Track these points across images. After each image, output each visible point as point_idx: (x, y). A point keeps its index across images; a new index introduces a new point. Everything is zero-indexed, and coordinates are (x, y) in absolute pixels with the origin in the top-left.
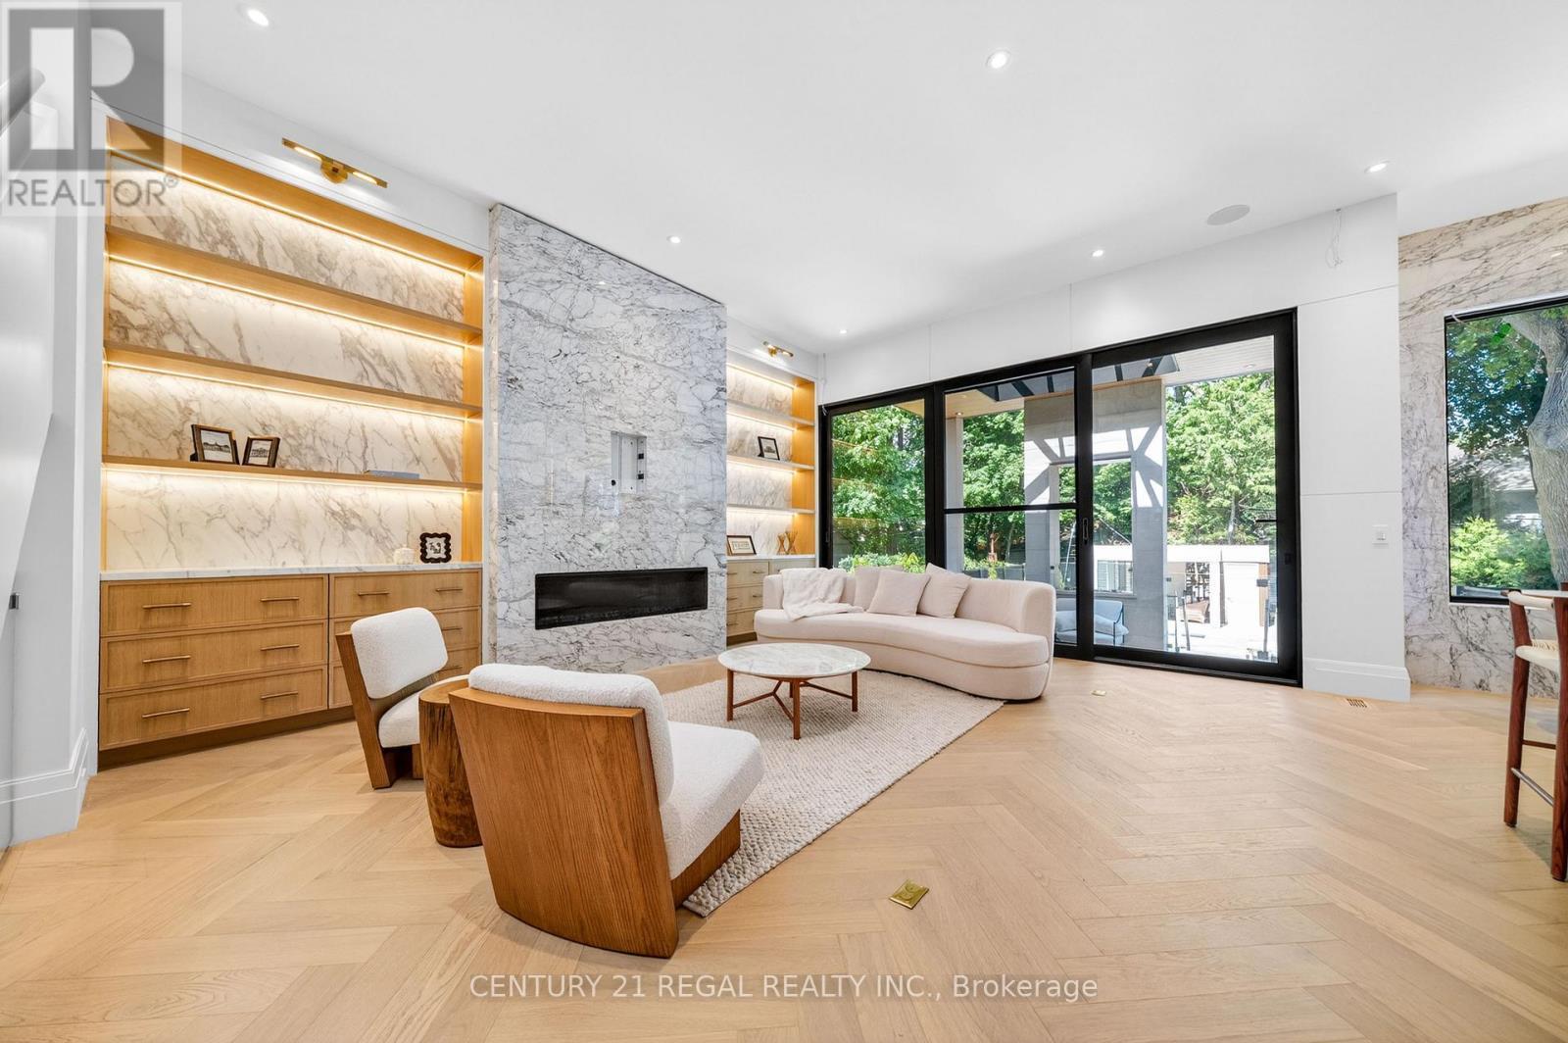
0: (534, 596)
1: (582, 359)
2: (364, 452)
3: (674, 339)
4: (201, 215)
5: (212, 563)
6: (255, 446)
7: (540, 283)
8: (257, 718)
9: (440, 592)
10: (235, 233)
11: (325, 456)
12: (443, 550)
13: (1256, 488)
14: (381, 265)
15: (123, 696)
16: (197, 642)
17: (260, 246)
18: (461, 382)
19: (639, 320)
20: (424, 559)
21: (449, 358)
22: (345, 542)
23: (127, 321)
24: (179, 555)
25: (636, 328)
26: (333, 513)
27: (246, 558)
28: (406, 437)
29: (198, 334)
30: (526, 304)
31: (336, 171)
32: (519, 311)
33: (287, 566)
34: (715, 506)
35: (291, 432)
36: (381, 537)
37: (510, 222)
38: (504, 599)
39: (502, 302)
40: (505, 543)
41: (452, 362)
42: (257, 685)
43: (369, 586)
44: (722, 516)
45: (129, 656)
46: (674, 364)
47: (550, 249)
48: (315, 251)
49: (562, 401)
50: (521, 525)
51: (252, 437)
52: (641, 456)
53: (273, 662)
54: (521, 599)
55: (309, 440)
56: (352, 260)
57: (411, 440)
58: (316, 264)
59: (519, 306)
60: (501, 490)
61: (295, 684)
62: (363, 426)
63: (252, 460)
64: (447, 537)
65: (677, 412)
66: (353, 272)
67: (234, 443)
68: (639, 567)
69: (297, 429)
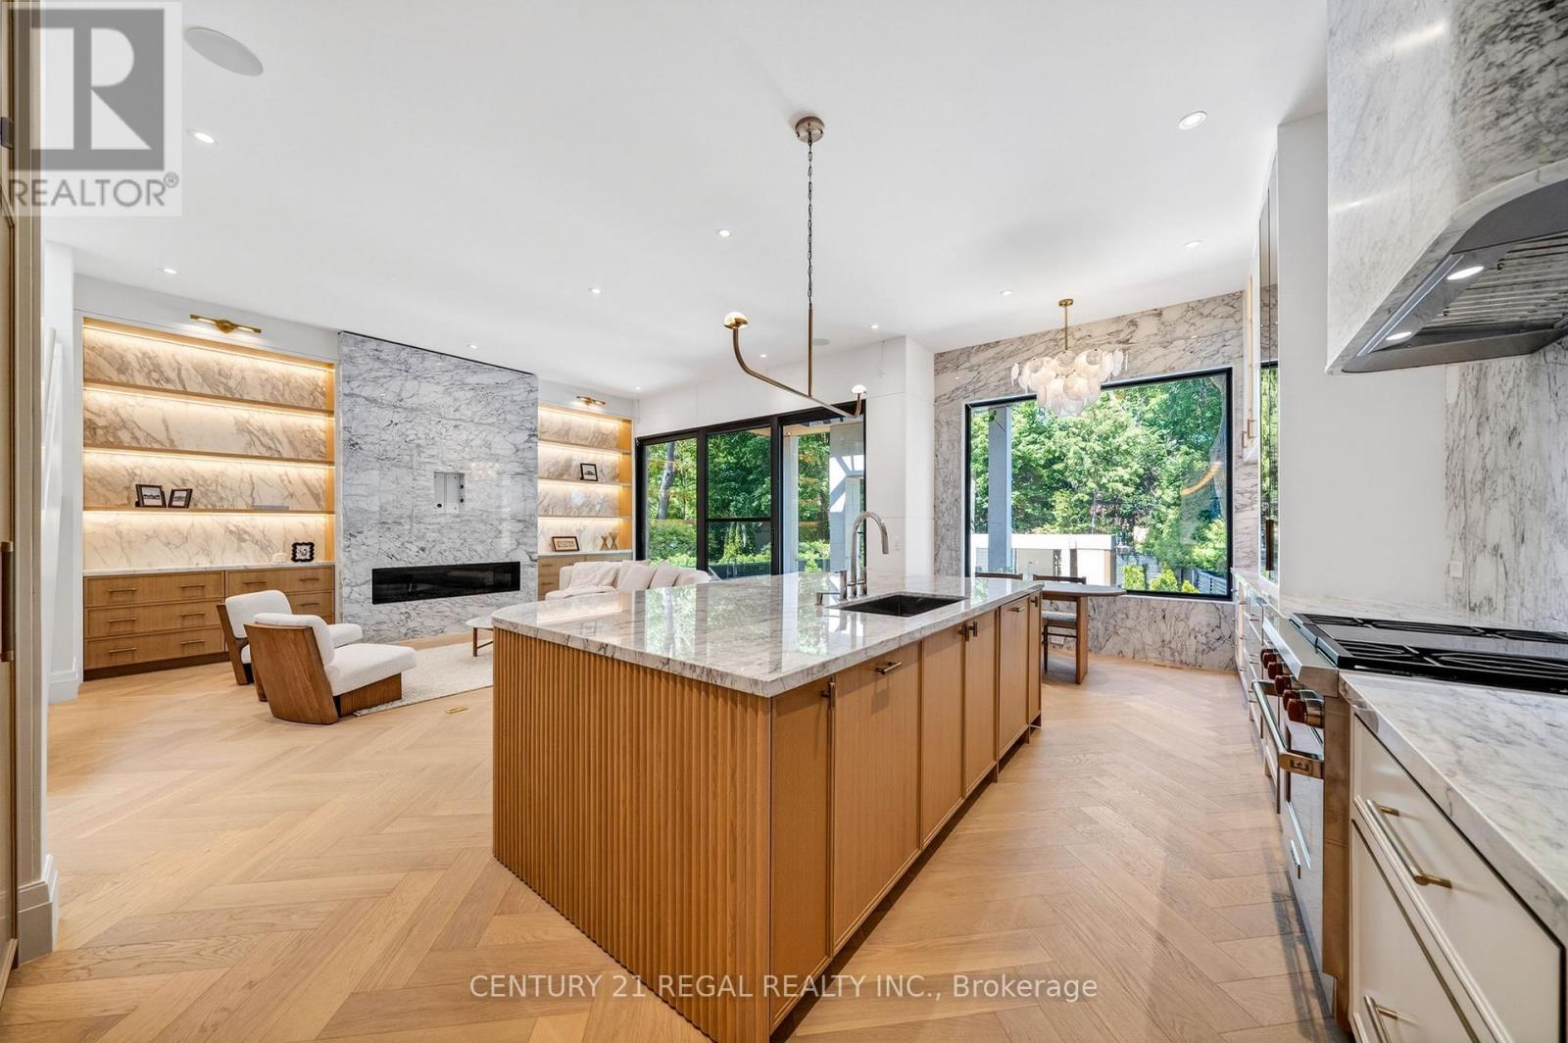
0: (371, 583)
1: (409, 425)
2: (252, 493)
3: (489, 404)
4: (140, 356)
5: (150, 565)
6: (177, 494)
7: (375, 380)
8: (179, 655)
9: (302, 580)
10: (162, 364)
11: (224, 496)
12: (308, 554)
13: (1109, 485)
14: (264, 372)
15: (97, 640)
16: (141, 610)
17: (179, 370)
18: (325, 442)
19: (460, 394)
20: (294, 559)
21: (314, 427)
22: (239, 549)
23: (94, 423)
24: (129, 561)
25: (455, 400)
26: (231, 532)
27: (172, 561)
28: (282, 481)
29: (139, 428)
30: (363, 394)
31: (225, 326)
32: (358, 400)
33: (199, 566)
34: (527, 518)
35: (201, 483)
36: (265, 545)
37: (351, 342)
38: (348, 585)
39: (345, 395)
40: (348, 549)
41: (316, 429)
42: (177, 636)
43: (252, 577)
44: (535, 525)
45: (101, 617)
46: (490, 421)
47: (383, 356)
48: (216, 369)
49: (393, 455)
50: (360, 537)
51: (175, 488)
52: (462, 487)
53: (188, 623)
54: (362, 584)
55: (214, 487)
56: (242, 371)
57: (286, 482)
58: (217, 376)
59: (358, 396)
60: (345, 515)
61: (203, 636)
62: (251, 476)
63: (174, 503)
64: (312, 545)
65: (492, 454)
66: (244, 378)
67: (162, 493)
68: (458, 563)
69: (205, 480)
